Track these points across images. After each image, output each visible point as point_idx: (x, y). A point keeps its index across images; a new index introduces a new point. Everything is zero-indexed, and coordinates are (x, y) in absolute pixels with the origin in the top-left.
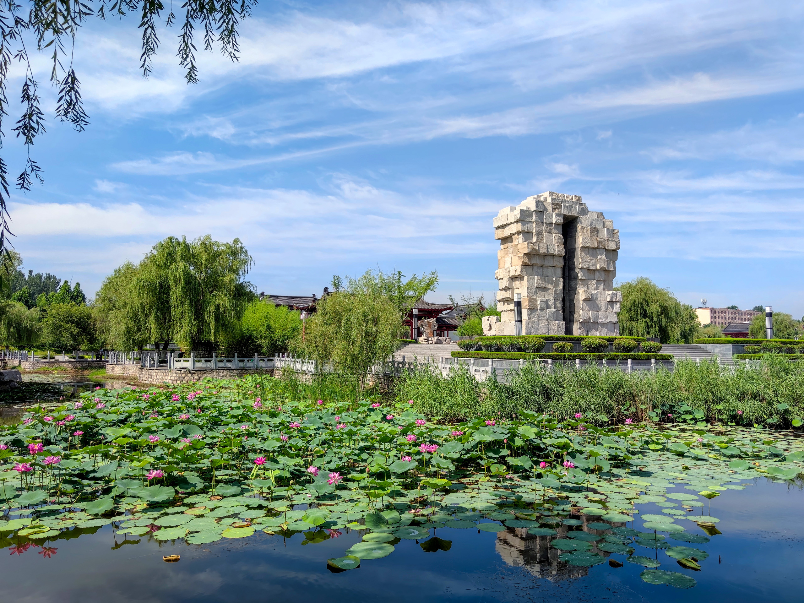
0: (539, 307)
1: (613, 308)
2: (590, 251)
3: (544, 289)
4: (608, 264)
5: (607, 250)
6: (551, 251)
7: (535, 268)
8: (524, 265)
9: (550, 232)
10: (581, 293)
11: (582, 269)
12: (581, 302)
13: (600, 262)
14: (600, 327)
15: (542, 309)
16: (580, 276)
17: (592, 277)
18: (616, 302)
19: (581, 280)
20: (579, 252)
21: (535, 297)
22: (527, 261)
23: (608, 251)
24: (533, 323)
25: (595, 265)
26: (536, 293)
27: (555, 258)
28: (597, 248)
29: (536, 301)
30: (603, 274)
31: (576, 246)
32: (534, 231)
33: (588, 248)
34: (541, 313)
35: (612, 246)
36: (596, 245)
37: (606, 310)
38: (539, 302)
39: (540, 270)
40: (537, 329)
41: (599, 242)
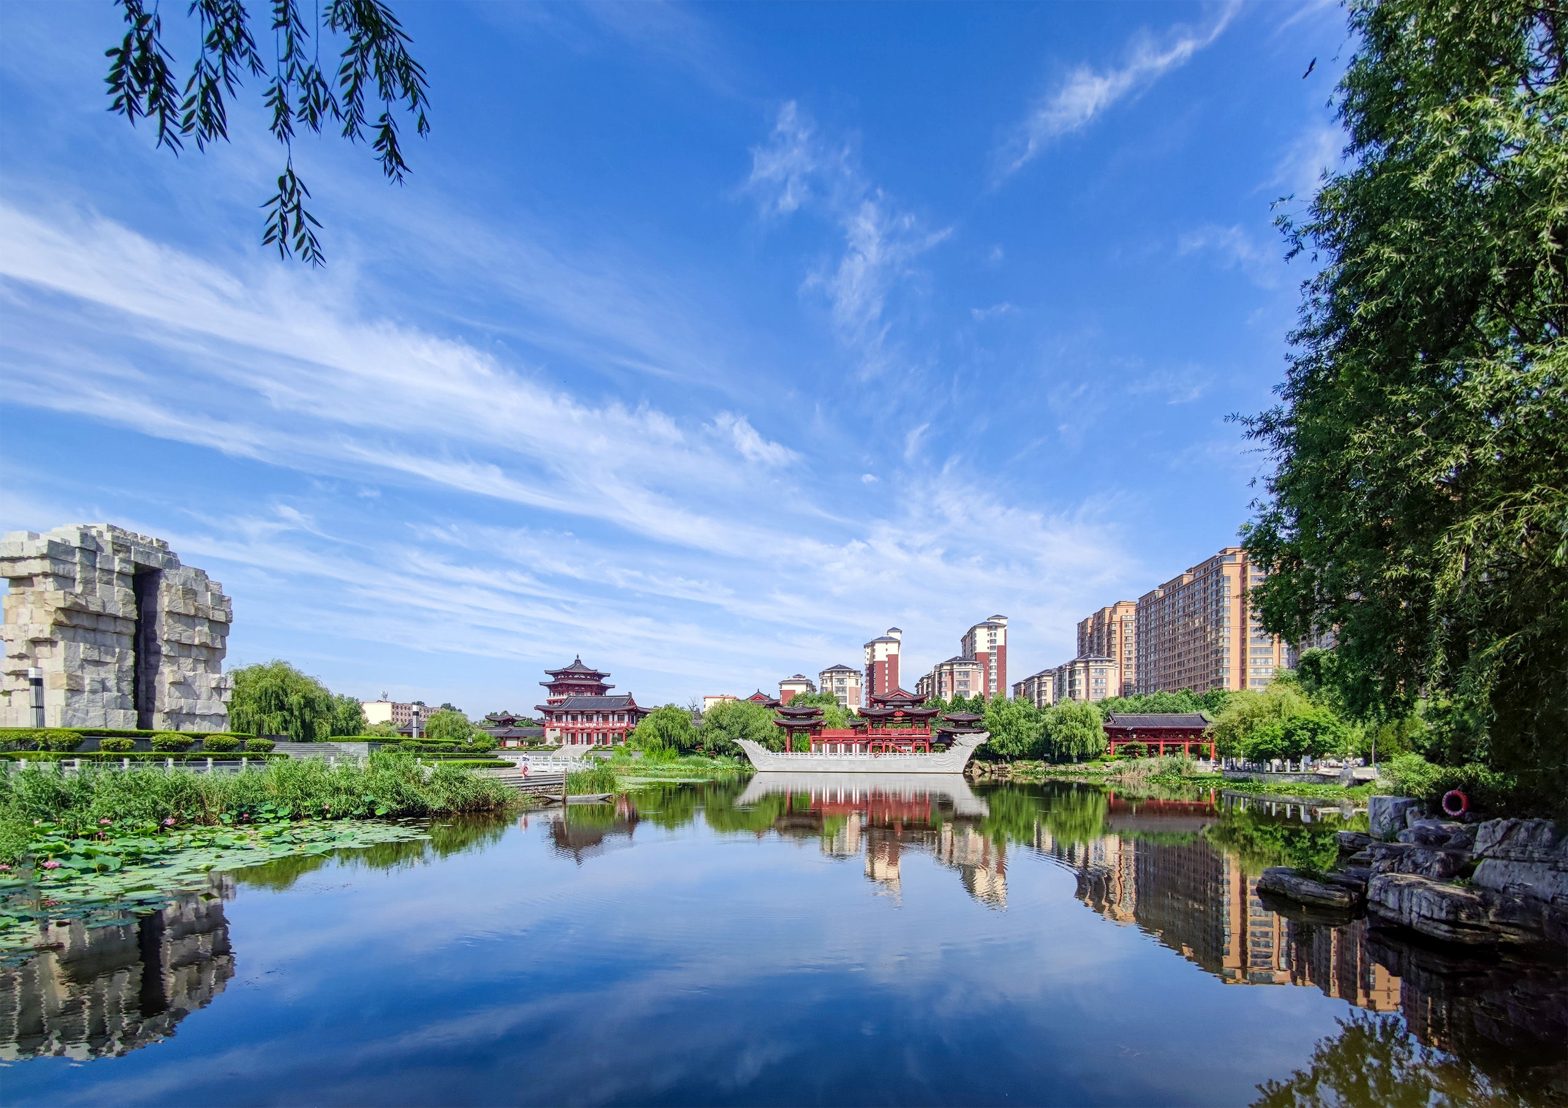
0: (87, 688)
1: (220, 695)
2: (183, 619)
3: (98, 663)
4: (213, 640)
5: (210, 621)
6: (110, 610)
7: (81, 631)
8: (57, 624)
9: (109, 583)
10: (167, 674)
11: (168, 641)
12: (167, 686)
13: (200, 634)
14: (198, 720)
15: (93, 692)
16: (165, 649)
17: (186, 653)
18: (225, 689)
19: (166, 656)
20: (162, 618)
21: (79, 673)
22: (62, 618)
23: (212, 623)
24: (75, 710)
25: (192, 638)
26: (82, 667)
27: (119, 622)
28: (195, 616)
29: (82, 678)
30: (205, 651)
31: (159, 609)
32: (78, 576)
33: (179, 614)
34: (92, 697)
35: (220, 616)
36: (193, 612)
37: (210, 698)
38: (87, 681)
39: (91, 636)
40: (84, 720)
41: (197, 609)
